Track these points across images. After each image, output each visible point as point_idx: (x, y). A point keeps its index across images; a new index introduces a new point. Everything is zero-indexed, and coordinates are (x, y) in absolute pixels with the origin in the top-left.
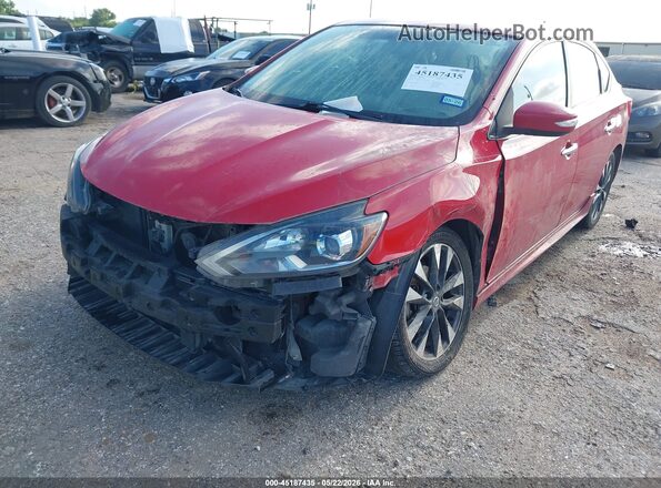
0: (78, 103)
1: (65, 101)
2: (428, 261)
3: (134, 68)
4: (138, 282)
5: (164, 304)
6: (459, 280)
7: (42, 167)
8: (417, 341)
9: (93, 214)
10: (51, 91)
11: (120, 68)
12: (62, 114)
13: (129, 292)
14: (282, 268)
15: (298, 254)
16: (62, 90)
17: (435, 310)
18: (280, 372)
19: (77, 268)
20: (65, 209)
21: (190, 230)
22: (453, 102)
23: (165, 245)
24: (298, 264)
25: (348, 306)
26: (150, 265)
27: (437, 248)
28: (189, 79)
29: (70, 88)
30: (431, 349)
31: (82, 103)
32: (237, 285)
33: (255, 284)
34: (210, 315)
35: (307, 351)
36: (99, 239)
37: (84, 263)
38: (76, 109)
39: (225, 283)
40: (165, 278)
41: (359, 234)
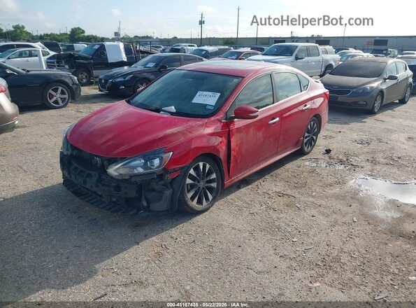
0: (63, 96)
1: (57, 96)
2: (196, 169)
3: (94, 71)
4: (88, 179)
5: (97, 186)
6: (214, 176)
7: (48, 132)
8: (192, 198)
9: (72, 155)
10: (50, 91)
11: (86, 72)
12: (56, 102)
13: (85, 182)
14: (136, 171)
15: (142, 167)
16: (56, 90)
17: (201, 188)
18: (139, 210)
19: (66, 175)
20: (61, 153)
21: (107, 160)
22: (210, 108)
23: (98, 165)
24: (141, 170)
25: (163, 185)
26: (93, 173)
27: (201, 164)
28: (122, 79)
29: (60, 88)
30: (200, 202)
31: (66, 96)
32: (120, 178)
33: (127, 178)
34: (112, 189)
35: (149, 202)
36: (75, 164)
37: (69, 173)
38: (63, 100)
39: (117, 178)
40: (97, 177)
41: (161, 160)
